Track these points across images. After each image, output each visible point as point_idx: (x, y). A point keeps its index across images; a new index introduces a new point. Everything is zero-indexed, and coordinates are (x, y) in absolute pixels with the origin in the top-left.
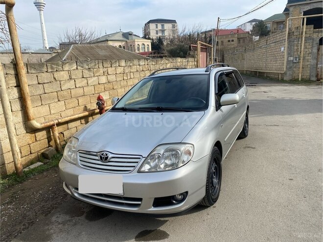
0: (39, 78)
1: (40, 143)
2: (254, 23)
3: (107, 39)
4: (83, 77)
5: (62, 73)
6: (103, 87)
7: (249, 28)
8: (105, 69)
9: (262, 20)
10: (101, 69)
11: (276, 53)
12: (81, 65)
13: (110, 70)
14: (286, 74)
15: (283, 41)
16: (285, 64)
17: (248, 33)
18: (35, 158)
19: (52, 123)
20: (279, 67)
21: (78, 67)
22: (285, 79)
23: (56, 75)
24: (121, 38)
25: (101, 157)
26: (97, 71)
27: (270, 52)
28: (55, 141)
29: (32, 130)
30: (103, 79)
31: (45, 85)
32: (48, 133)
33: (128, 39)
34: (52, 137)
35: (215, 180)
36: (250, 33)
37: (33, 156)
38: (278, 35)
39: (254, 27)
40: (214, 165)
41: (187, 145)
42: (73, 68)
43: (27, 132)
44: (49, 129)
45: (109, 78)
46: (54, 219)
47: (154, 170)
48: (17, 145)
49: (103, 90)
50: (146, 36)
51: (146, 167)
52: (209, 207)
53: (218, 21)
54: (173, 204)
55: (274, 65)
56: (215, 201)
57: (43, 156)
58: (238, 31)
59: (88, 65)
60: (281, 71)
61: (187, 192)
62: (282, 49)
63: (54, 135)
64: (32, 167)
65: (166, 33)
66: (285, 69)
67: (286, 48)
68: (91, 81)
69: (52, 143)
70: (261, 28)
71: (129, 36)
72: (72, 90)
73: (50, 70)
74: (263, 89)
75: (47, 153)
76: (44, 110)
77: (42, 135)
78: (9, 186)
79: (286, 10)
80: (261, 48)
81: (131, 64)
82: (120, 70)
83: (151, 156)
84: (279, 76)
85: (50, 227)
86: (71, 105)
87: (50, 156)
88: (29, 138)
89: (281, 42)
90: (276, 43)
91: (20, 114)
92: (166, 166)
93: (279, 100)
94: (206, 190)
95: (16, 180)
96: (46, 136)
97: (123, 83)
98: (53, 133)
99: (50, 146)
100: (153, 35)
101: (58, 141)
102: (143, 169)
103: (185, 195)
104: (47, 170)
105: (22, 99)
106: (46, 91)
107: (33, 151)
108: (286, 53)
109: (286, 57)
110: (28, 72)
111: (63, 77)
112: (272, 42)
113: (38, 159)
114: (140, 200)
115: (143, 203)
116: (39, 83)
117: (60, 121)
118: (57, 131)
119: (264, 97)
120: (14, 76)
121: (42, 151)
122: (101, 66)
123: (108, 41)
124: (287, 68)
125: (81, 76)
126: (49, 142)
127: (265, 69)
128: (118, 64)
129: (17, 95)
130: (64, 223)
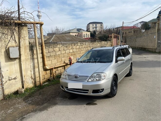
0: (49, 50)
1: (47, 75)
2: (142, 23)
3: (70, 32)
4: (64, 50)
5: (57, 48)
6: (71, 54)
7: (140, 26)
8: (72, 47)
9: (146, 22)
10: (71, 47)
11: (152, 39)
12: (63, 45)
13: (74, 47)
14: (157, 49)
15: (155, 33)
16: (156, 44)
17: (139, 28)
18: (46, 80)
19: (53, 67)
20: (153, 45)
21: (62, 46)
22: (156, 51)
23: (55, 49)
24: (76, 31)
25: (75, 77)
26: (69, 48)
27: (149, 38)
28: (53, 74)
29: (45, 70)
30: (71, 51)
31: (51, 53)
32: (51, 71)
33: (79, 32)
34: (52, 73)
35: (115, 88)
36: (140, 28)
37: (45, 80)
38: (152, 30)
39: (142, 25)
40: (114, 82)
41: (104, 73)
42: (61, 46)
43: (44, 71)
44: (51, 70)
45: (73, 50)
46: (57, 99)
47: (92, 81)
48: (41, 75)
49: (71, 55)
50: (88, 30)
51: (90, 80)
52: (112, 97)
53: (123, 23)
54: (99, 93)
55: (151, 44)
56: (115, 95)
57: (49, 80)
58: (134, 27)
59: (66, 45)
60: (154, 47)
61: (104, 89)
62: (155, 37)
63: (53, 72)
64: (45, 84)
65: (98, 29)
66: (156, 47)
67: (156, 37)
68: (67, 51)
69: (52, 75)
70: (146, 26)
71: (80, 30)
72: (60, 55)
73: (52, 47)
74: (144, 56)
75: (50, 79)
76: (50, 62)
77: (48, 72)
78: (38, 90)
79: (158, 17)
80: (144, 36)
81: (82, 45)
82: (78, 47)
83: (92, 77)
84: (153, 50)
85: (57, 101)
86: (59, 61)
87: (51, 80)
88: (44, 73)
89: (154, 33)
90: (152, 34)
91: (42, 64)
92: (96, 80)
93: (151, 61)
94: (111, 90)
95: (40, 88)
96: (50, 73)
97: (79, 52)
98: (53, 71)
99: (51, 76)
100: (91, 30)
101: (54, 75)
102: (89, 81)
103: (103, 90)
104: (51, 85)
105: (43, 58)
106: (51, 55)
107: (45, 78)
108: (156, 39)
109: (156, 41)
110: (45, 48)
111: (57, 50)
112: (150, 33)
113: (46, 81)
114: (88, 90)
115: (89, 92)
116: (49, 52)
117: (55, 67)
118: (54, 70)
119: (144, 60)
120: (41, 49)
121: (48, 78)
122: (71, 46)
123: (70, 33)
124: (157, 46)
125: (63, 50)
126: (51, 75)
127: (146, 46)
128: (77, 44)
129: (41, 56)
130: (61, 100)
